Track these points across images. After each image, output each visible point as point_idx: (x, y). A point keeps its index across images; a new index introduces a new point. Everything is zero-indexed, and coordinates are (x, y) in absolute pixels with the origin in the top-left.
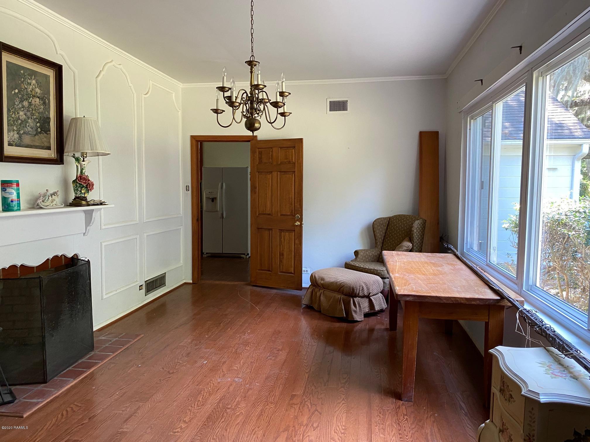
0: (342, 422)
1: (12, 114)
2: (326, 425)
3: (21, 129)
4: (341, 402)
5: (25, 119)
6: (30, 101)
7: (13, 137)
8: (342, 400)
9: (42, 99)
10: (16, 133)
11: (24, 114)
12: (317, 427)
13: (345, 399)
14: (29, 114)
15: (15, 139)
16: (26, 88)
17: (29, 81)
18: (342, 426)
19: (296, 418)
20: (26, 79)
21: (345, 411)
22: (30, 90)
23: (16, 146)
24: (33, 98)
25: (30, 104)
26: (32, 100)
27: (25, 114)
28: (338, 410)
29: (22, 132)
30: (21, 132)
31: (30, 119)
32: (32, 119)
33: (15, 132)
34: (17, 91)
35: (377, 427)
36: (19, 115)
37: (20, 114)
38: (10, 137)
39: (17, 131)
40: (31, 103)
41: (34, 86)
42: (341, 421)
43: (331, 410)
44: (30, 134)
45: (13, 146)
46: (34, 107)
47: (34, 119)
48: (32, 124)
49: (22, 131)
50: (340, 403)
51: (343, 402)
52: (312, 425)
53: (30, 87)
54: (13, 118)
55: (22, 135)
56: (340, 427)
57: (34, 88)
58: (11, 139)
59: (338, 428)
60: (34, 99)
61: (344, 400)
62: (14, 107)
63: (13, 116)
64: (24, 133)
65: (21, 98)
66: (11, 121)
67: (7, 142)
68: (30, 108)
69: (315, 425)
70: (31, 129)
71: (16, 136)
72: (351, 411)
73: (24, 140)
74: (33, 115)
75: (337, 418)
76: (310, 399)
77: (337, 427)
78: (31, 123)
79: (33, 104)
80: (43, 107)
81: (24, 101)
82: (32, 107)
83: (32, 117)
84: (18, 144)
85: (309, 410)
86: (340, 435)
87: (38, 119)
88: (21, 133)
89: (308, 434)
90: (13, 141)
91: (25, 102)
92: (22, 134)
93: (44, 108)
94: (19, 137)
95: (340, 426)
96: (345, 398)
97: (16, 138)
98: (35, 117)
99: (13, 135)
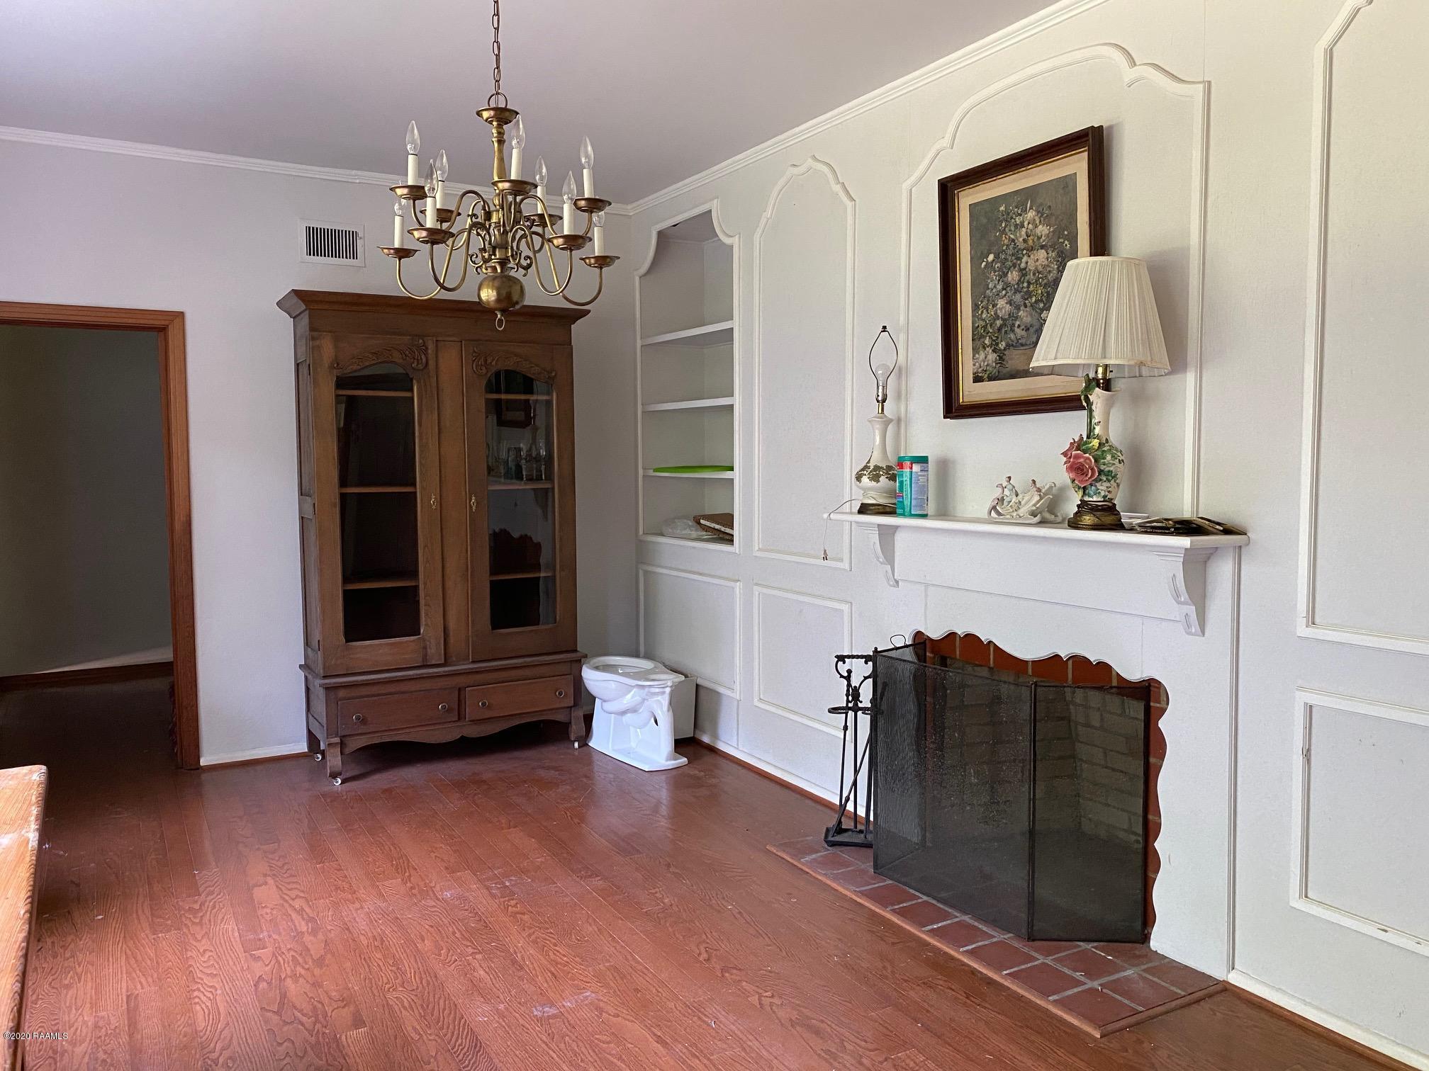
0: (203, 1010)
1: (982, 312)
2: (238, 992)
3: (1000, 339)
4: (221, 1054)
5: (1009, 314)
6: (1023, 265)
7: (984, 362)
8: (218, 1058)
9: (1051, 246)
10: (991, 351)
11: (1006, 303)
12: (258, 982)
13: (211, 1066)
14: (1018, 298)
15: (987, 365)
16: (1013, 241)
17: (1018, 220)
18: (200, 1002)
19: (314, 983)
20: (1012, 218)
21: (202, 1034)
22: (1021, 240)
23: (991, 379)
24: (1029, 256)
25: (1023, 272)
26: (1027, 263)
27: (1010, 303)
28: (221, 1032)
29: (1002, 345)
30: (1000, 346)
31: (1022, 308)
32: (1026, 307)
33: (987, 349)
34: (991, 257)
35: (113, 1027)
36: (996, 310)
37: (998, 306)
38: (977, 364)
39: (991, 345)
40: (1025, 269)
41: (1030, 226)
42: (206, 1010)
43: (241, 1026)
44: (1022, 345)
45: (983, 381)
46: (1034, 274)
47: (1031, 306)
48: (1029, 320)
49: (1003, 343)
50: (223, 1049)
51: (215, 1055)
52: (269, 983)
53: (1020, 233)
54: (984, 320)
55: (1005, 353)
56: (204, 999)
57: (1031, 230)
58: (980, 367)
59: (209, 995)
60: (1032, 256)
61: (212, 1060)
62: (985, 297)
63: (984, 316)
64: (1008, 346)
65: (1000, 269)
66: (979, 329)
67: (972, 376)
68: (1023, 283)
69: (263, 985)
70: (1024, 333)
71: (992, 357)
72: (185, 1039)
73: (1009, 362)
74: (1029, 294)
75: (219, 1013)
76: (310, 1032)
77: (212, 998)
78: (1027, 316)
79: (1030, 270)
80: (1056, 267)
81: (1008, 272)
82: (1027, 278)
83: (1027, 302)
84: (995, 373)
85: (295, 1007)
86: (200, 986)
87: (1042, 301)
88: (1002, 348)
89: (270, 966)
90: (983, 370)
91: (1012, 273)
92: (1005, 349)
93: (1058, 268)
94: (998, 358)
95: (204, 1001)
96: (214, 1066)
97: (990, 362)
98: (1034, 299)
99: (986, 357)
